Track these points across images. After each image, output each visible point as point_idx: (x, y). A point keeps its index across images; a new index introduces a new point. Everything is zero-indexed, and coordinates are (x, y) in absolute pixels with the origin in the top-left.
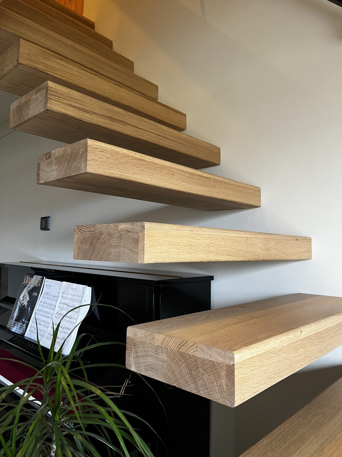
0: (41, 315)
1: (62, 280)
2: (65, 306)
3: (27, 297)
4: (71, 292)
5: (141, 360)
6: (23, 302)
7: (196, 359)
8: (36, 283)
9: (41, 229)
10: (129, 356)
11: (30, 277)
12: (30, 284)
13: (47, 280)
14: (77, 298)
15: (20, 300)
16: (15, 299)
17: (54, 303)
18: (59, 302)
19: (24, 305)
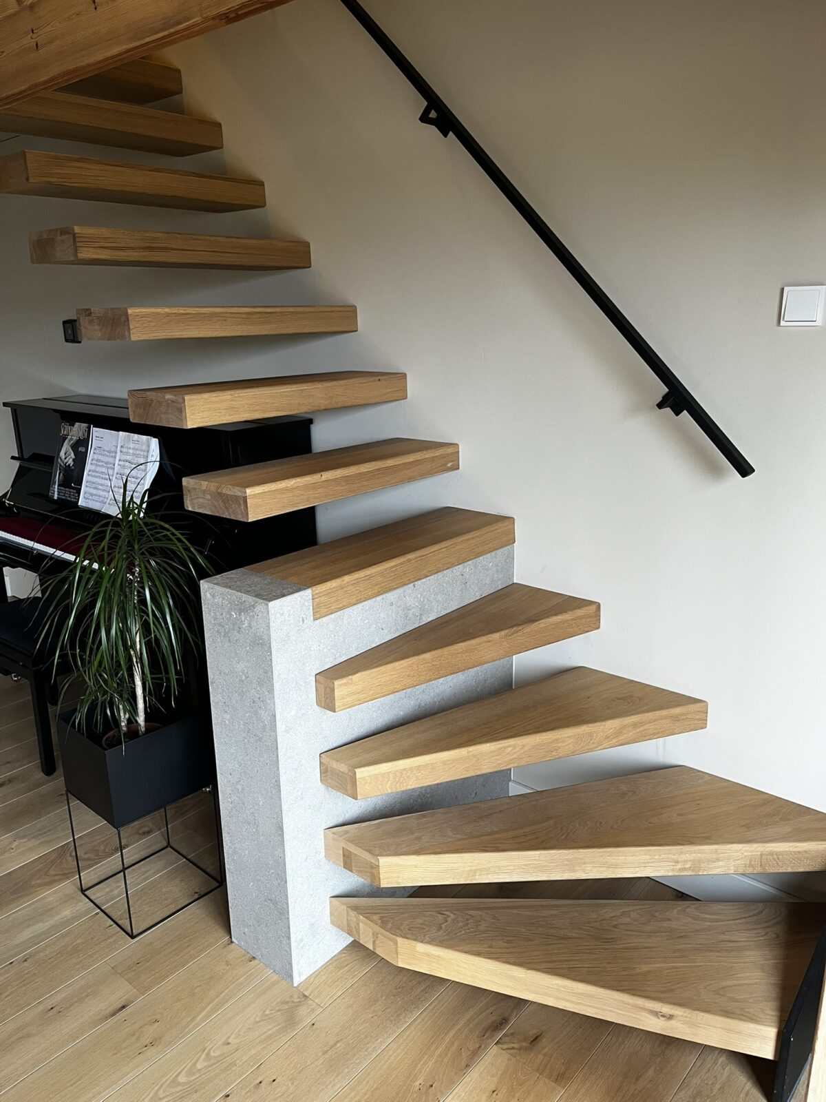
0: (96, 477)
1: (118, 430)
2: (127, 464)
3: (70, 453)
4: (132, 445)
5: (195, 501)
6: (66, 461)
7: (227, 496)
8: (80, 435)
9: (67, 341)
10: (187, 500)
11: (70, 425)
12: (72, 436)
13: (95, 429)
14: (142, 453)
15: (61, 458)
16: (53, 457)
17: (111, 460)
18: (118, 458)
19: (69, 465)
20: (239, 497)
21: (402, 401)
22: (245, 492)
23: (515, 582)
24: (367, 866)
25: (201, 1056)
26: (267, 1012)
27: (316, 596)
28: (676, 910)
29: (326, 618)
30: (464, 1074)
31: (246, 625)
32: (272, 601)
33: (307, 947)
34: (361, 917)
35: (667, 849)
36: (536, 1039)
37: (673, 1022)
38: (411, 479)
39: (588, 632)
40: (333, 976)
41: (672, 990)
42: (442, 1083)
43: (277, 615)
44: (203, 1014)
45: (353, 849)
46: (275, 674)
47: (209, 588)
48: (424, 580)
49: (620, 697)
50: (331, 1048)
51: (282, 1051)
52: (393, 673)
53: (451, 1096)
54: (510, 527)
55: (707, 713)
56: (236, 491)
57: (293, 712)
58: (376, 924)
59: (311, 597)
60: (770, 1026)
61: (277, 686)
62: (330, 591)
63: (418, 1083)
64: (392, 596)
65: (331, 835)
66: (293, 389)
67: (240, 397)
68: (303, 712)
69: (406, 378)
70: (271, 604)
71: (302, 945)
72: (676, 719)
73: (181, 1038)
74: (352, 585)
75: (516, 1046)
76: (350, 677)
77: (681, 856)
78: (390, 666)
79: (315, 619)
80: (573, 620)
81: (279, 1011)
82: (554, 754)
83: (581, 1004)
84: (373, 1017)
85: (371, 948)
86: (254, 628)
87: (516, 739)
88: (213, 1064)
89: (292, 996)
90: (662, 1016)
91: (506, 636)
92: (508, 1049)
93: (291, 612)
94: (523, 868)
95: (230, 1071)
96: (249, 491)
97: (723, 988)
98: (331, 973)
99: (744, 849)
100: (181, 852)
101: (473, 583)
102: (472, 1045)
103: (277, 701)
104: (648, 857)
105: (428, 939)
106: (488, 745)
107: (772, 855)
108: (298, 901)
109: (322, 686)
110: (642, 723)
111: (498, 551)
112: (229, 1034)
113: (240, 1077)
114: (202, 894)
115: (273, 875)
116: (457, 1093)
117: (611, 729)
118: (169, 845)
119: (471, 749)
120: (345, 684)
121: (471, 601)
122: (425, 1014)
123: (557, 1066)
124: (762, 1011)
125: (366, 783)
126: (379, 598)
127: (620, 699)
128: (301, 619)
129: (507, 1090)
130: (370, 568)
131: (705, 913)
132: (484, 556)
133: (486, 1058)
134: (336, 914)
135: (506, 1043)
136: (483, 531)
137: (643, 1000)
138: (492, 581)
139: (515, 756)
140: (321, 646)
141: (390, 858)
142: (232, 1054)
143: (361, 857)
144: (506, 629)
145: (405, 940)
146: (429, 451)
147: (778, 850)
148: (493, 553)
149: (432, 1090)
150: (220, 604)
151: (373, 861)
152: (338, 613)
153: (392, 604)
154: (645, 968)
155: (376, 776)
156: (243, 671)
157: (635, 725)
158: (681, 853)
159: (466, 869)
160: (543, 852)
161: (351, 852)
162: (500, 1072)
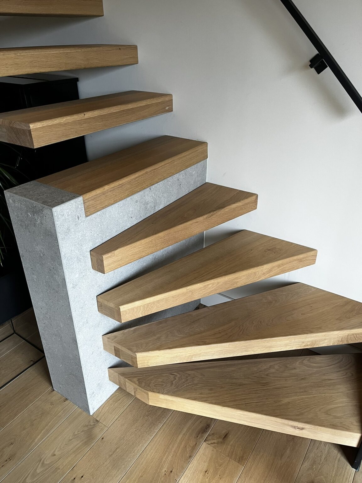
7: (17, 129)
20: (25, 130)
21: (135, 65)
22: (29, 127)
23: (207, 182)
24: (129, 357)
25: (39, 465)
26: (76, 433)
27: (86, 201)
28: (298, 363)
29: (94, 214)
30: (189, 462)
31: (39, 222)
32: (54, 206)
33: (97, 395)
34: (127, 380)
35: (299, 337)
36: (226, 436)
37: (303, 431)
38: (144, 118)
39: (250, 211)
40: (112, 407)
41: (302, 414)
42: (177, 470)
43: (59, 216)
44: (39, 437)
45: (119, 347)
46: (62, 254)
47: (10, 196)
48: (156, 185)
49: (269, 249)
50: (114, 452)
51: (85, 458)
52: (140, 247)
53: (183, 477)
54: (205, 148)
55: (316, 256)
56: (23, 127)
57: (77, 275)
58: (136, 384)
59: (82, 202)
60: (358, 433)
61: (64, 262)
62: (96, 197)
63: (164, 470)
64: (136, 197)
65: (106, 339)
66: (61, 52)
67: (22, 56)
68: (84, 274)
69: (137, 49)
70: (54, 209)
71: (93, 395)
72: (300, 260)
73: (27, 454)
74: (110, 191)
75: (215, 441)
76: (113, 252)
77: (306, 339)
78: (138, 243)
79: (87, 216)
80: (243, 205)
81: (82, 431)
82: (235, 285)
83: (252, 422)
84: (136, 431)
85: (133, 394)
86: (44, 224)
87: (214, 280)
88: (46, 469)
89: (90, 422)
90: (297, 428)
91: (206, 218)
92: (212, 444)
93: (69, 213)
94: (219, 352)
95: (57, 473)
96: (32, 126)
97: (329, 410)
98: (111, 405)
99: (340, 333)
100: (22, 336)
101: (184, 184)
102: (192, 443)
103: (65, 271)
104: (288, 341)
105: (166, 391)
106: (198, 284)
107: (354, 335)
108: (89, 376)
109: (95, 258)
110: (283, 265)
111: (198, 164)
112: (55, 449)
113: (62, 476)
114: (35, 361)
115: (73, 363)
116: (186, 475)
117: (266, 269)
118: (15, 332)
119: (189, 288)
120: (110, 257)
121: (184, 195)
122: (165, 426)
123: (239, 452)
124: (352, 423)
125: (126, 313)
126: (128, 199)
127: (269, 250)
128: (77, 217)
129: (213, 470)
130: (122, 180)
131: (312, 363)
132: (191, 167)
133: (200, 450)
134: (112, 376)
135: (210, 440)
136: (190, 152)
137: (288, 421)
138: (195, 182)
139: (213, 289)
140: (92, 233)
141: (143, 353)
142: (57, 462)
143: (124, 352)
144: (207, 214)
145: (153, 393)
146: (155, 99)
147: (357, 332)
148: (195, 165)
149: (172, 474)
150: (20, 207)
151: (132, 355)
152: (103, 211)
153: (137, 201)
154: (286, 401)
155: (133, 309)
156: (41, 251)
157: (279, 266)
158: (306, 338)
159: (187, 355)
160: (230, 343)
161: (119, 349)
162: (208, 459)
